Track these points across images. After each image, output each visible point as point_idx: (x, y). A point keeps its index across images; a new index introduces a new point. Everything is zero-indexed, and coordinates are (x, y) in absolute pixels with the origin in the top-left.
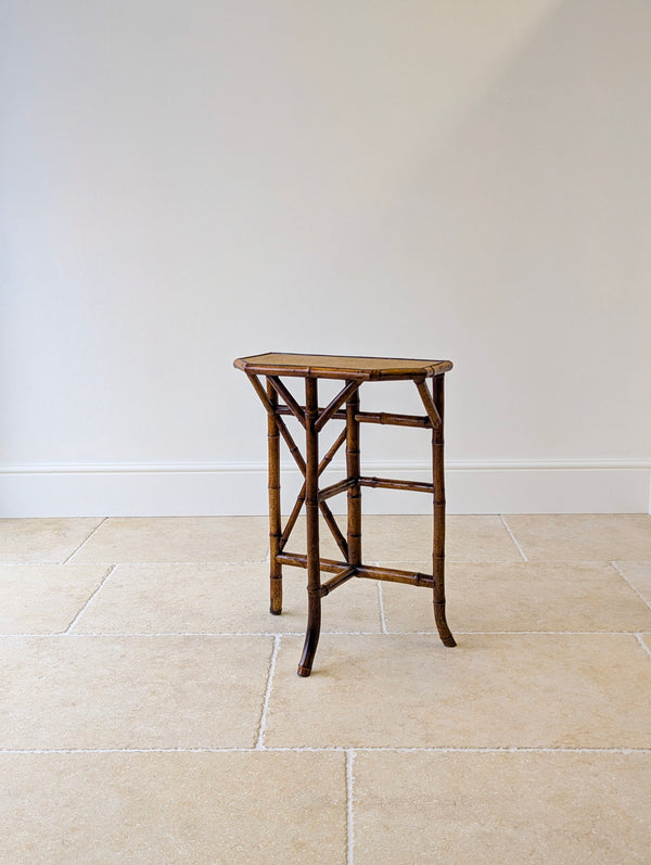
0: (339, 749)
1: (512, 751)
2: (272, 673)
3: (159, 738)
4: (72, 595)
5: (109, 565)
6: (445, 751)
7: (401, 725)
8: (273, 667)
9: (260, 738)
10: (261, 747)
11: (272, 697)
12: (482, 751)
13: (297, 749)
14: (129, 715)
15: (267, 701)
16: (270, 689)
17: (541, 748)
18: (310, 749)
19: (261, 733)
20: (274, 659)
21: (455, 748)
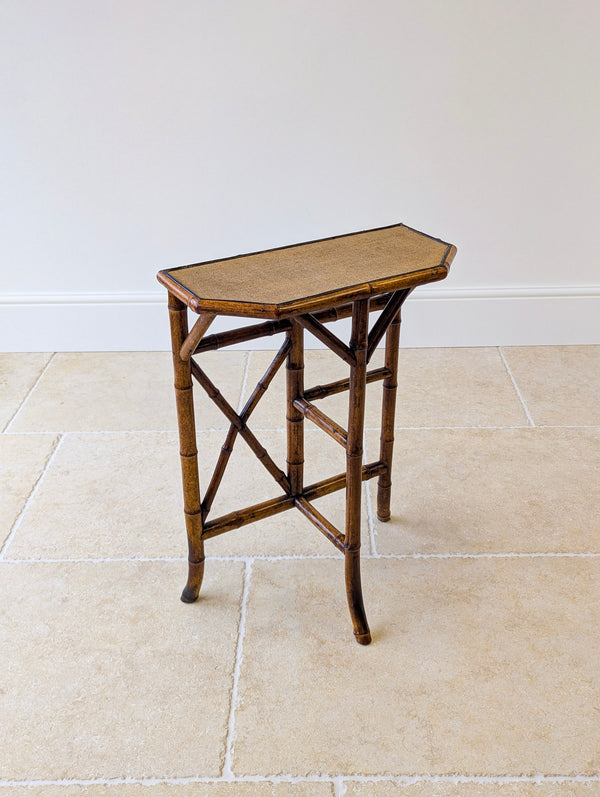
0: (326, 779)
1: (539, 779)
2: (243, 631)
3: (103, 757)
4: (10, 489)
5: (54, 434)
6: (455, 780)
7: (400, 731)
8: (244, 619)
9: (228, 755)
10: (229, 776)
11: (244, 676)
12: (501, 781)
13: (272, 778)
14: (70, 712)
15: (236, 682)
16: (239, 663)
17: (572, 774)
18: (289, 778)
19: (229, 747)
20: (244, 605)
21: (467, 775)
